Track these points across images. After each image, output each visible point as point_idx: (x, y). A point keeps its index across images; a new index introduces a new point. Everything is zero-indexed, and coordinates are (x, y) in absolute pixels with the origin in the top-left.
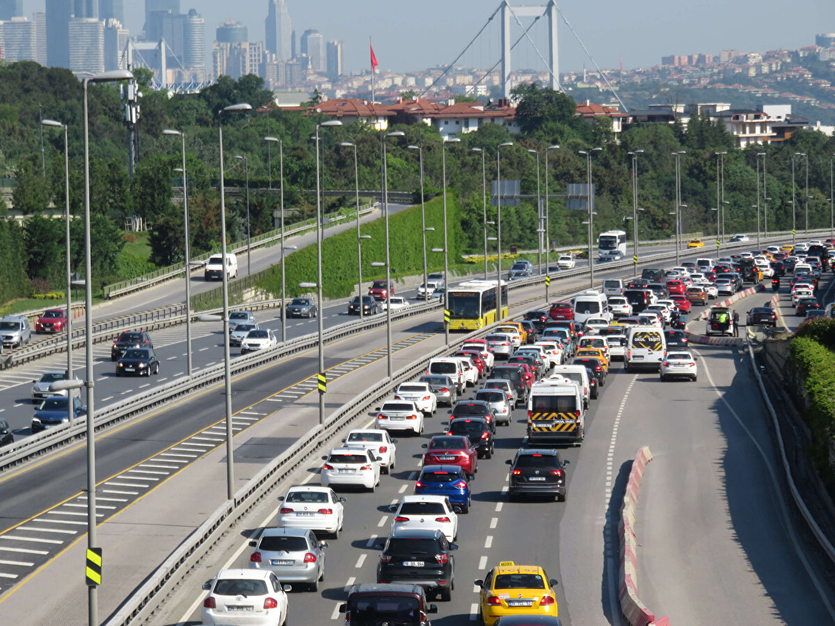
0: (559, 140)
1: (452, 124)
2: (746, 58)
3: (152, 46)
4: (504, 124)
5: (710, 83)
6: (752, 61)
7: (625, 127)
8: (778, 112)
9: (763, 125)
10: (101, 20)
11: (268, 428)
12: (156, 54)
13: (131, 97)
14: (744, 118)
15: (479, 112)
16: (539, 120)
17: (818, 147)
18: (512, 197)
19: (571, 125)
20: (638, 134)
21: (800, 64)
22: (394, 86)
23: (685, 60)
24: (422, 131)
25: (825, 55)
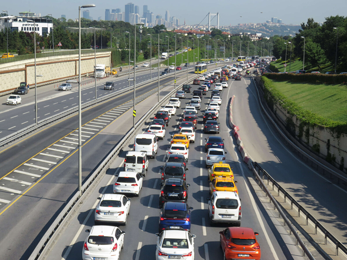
0: (219, 38)
1: (199, 35)
2: (253, 25)
3: (144, 19)
4: (209, 35)
5: (247, 29)
6: (254, 25)
7: (231, 36)
8: (259, 35)
9: (256, 37)
10: (135, 13)
11: (165, 89)
12: (145, 20)
13: (141, 28)
14: (253, 36)
15: (204, 33)
16: (215, 35)
17: (266, 41)
18: (210, 49)
19: (221, 36)
20: (233, 38)
21: (263, 26)
22: (188, 28)
23: (242, 25)
24: (193, 36)
25: (268, 24)
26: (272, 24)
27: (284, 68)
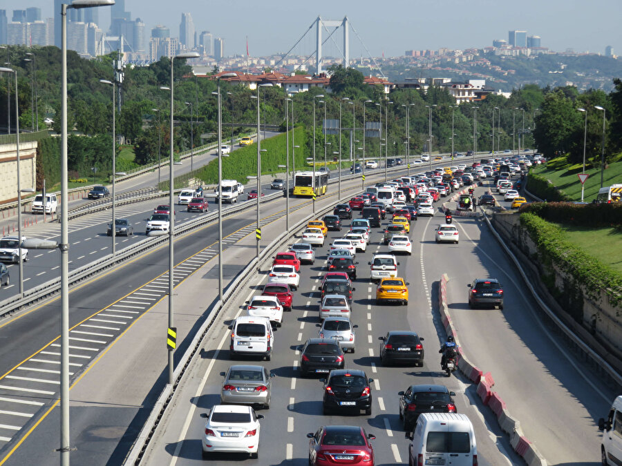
0: (355, 97)
1: (293, 86)
2: (453, 53)
3: (116, 39)
4: (323, 87)
5: (433, 67)
6: (457, 55)
7: (391, 91)
8: (478, 84)
9: (470, 91)
10: (86, 23)
12: (118, 43)
13: (119, 68)
14: (459, 87)
15: (310, 80)
16: (343, 86)
17: (502, 104)
18: (334, 130)
19: (361, 88)
20: (399, 94)
21: (484, 57)
22: (253, 65)
23: (418, 53)
24: (277, 90)
25: (498, 52)
26: (512, 49)
27: (580, 184)
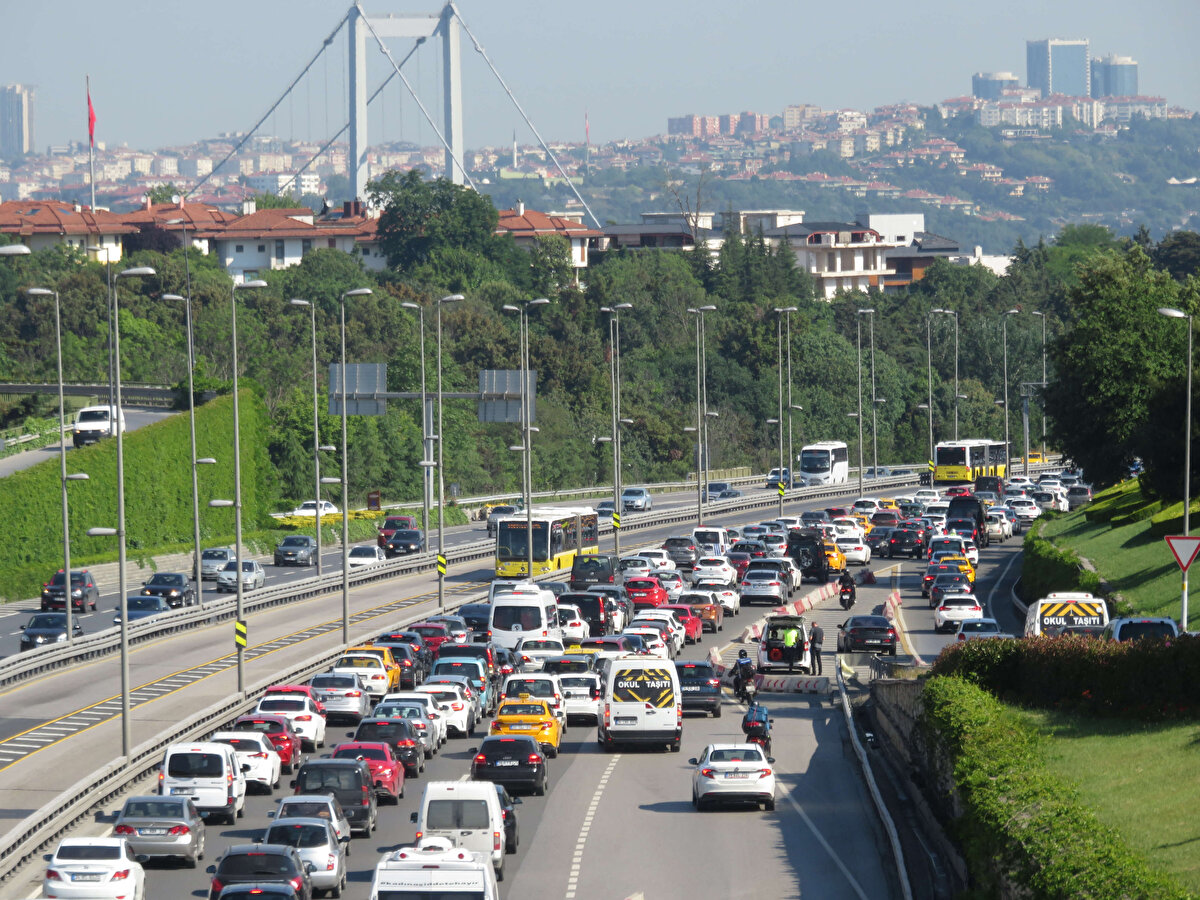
0: (465, 283)
1: (250, 250)
2: (834, 122)
4: (355, 251)
5: (764, 170)
6: (846, 127)
7: (595, 258)
8: (898, 229)
9: (869, 255)
14: (831, 240)
15: (308, 227)
16: (424, 244)
17: (979, 297)
18: (371, 397)
19: (487, 252)
20: (622, 271)
21: (941, 132)
22: (135, 175)
23: (714, 126)
24: (191, 265)
25: (990, 115)
26: (1037, 105)
27: (1174, 576)
